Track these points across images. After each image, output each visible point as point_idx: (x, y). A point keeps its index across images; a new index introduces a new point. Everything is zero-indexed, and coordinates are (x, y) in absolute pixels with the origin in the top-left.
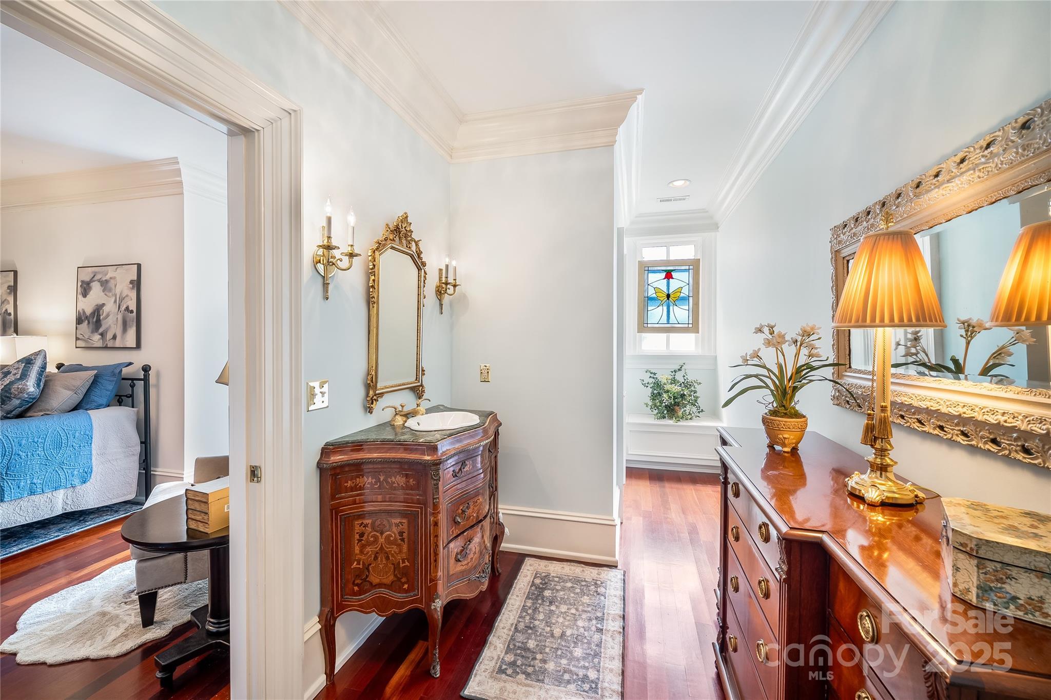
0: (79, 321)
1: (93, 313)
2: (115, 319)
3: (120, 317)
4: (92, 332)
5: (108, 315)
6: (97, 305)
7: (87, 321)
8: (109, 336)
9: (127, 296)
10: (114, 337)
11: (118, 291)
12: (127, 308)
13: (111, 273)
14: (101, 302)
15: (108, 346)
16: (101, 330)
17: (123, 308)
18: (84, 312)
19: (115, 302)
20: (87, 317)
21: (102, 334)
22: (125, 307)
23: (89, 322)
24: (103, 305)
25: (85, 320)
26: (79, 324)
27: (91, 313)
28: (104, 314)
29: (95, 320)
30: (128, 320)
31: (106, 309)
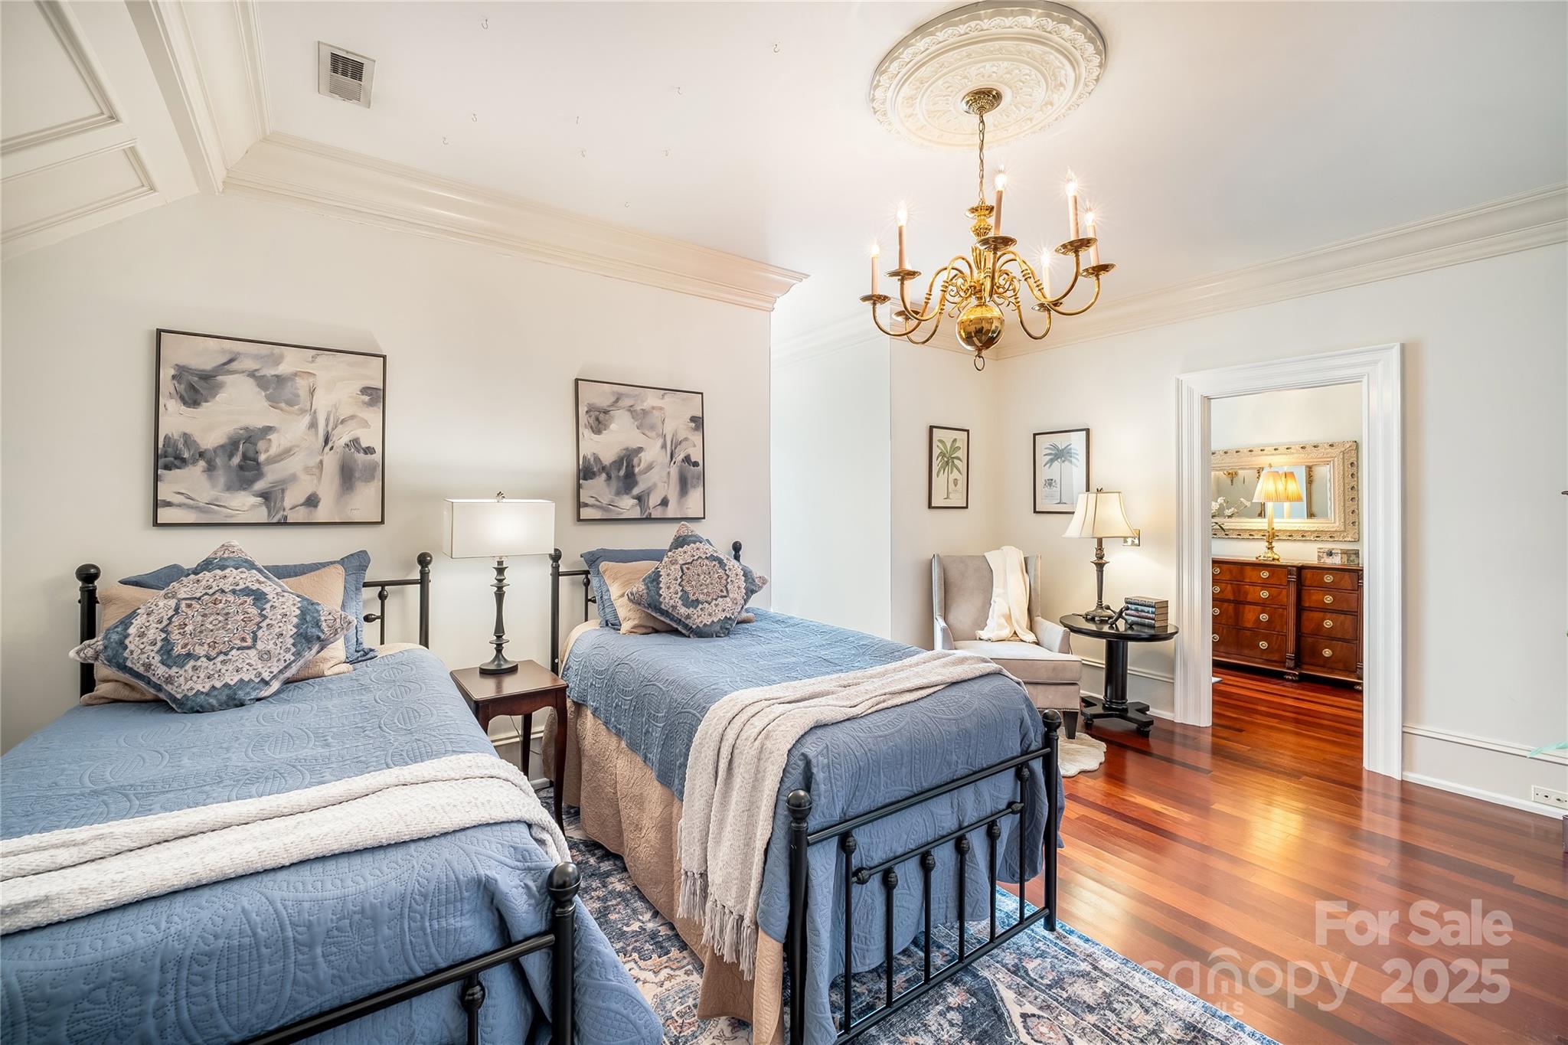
0: (586, 472)
1: (618, 463)
2: (665, 474)
3: (674, 471)
4: (618, 493)
5: (650, 467)
6: (627, 449)
7: (604, 476)
8: (654, 500)
9: (686, 439)
10: (665, 502)
11: (668, 430)
12: (687, 459)
13: (651, 400)
14: (635, 446)
15: (652, 517)
16: (636, 491)
17: (680, 457)
18: (597, 459)
19: (664, 446)
20: (604, 468)
21: (639, 498)
22: (682, 456)
23: (609, 477)
24: (640, 450)
25: (600, 473)
26: (585, 479)
27: (615, 462)
28: (643, 465)
29: (622, 473)
30: (689, 475)
31: (646, 457)
